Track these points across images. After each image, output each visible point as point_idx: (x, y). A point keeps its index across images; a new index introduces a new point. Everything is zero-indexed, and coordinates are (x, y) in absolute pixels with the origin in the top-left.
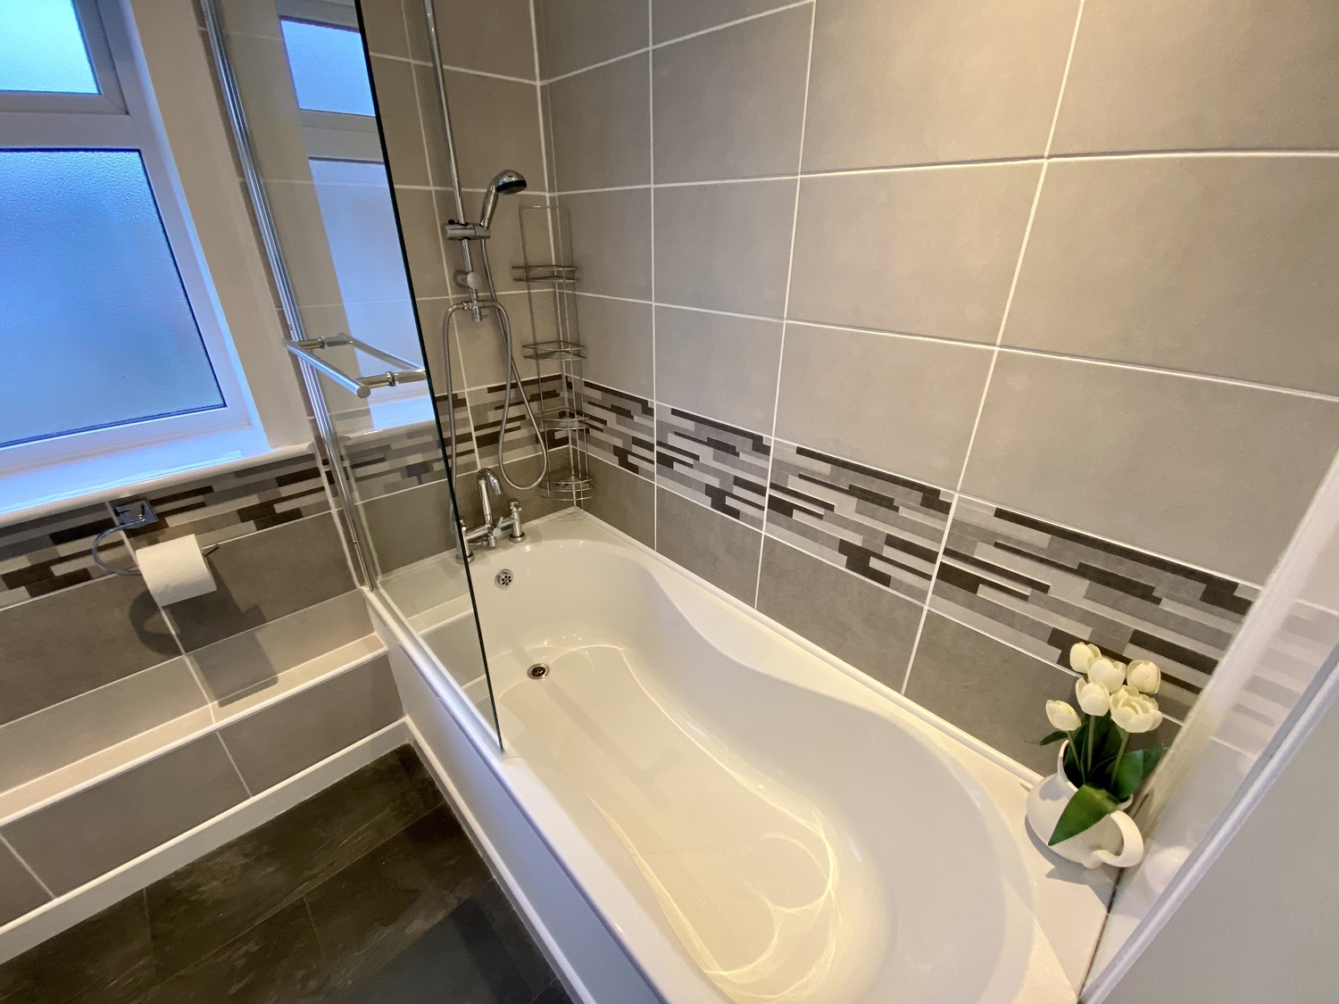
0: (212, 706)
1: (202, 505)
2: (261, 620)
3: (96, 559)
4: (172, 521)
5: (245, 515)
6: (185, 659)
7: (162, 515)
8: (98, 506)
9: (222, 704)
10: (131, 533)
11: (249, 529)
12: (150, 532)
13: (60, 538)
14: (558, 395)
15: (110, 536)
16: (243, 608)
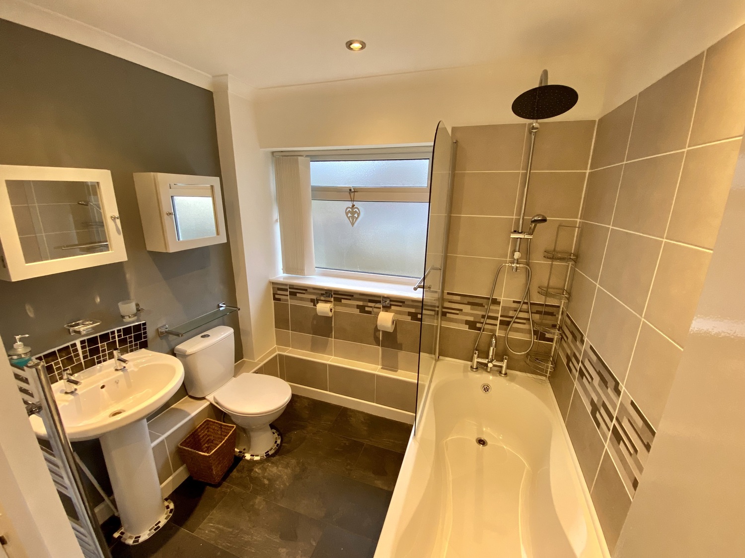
0: (380, 367)
1: (401, 306)
2: (401, 349)
3: (373, 309)
4: (393, 308)
5: (410, 314)
6: (380, 348)
7: (391, 305)
8: (379, 296)
9: (382, 368)
10: (383, 307)
11: (409, 319)
12: (387, 308)
13: (371, 301)
14: (555, 315)
15: (378, 305)
16: (398, 342)
